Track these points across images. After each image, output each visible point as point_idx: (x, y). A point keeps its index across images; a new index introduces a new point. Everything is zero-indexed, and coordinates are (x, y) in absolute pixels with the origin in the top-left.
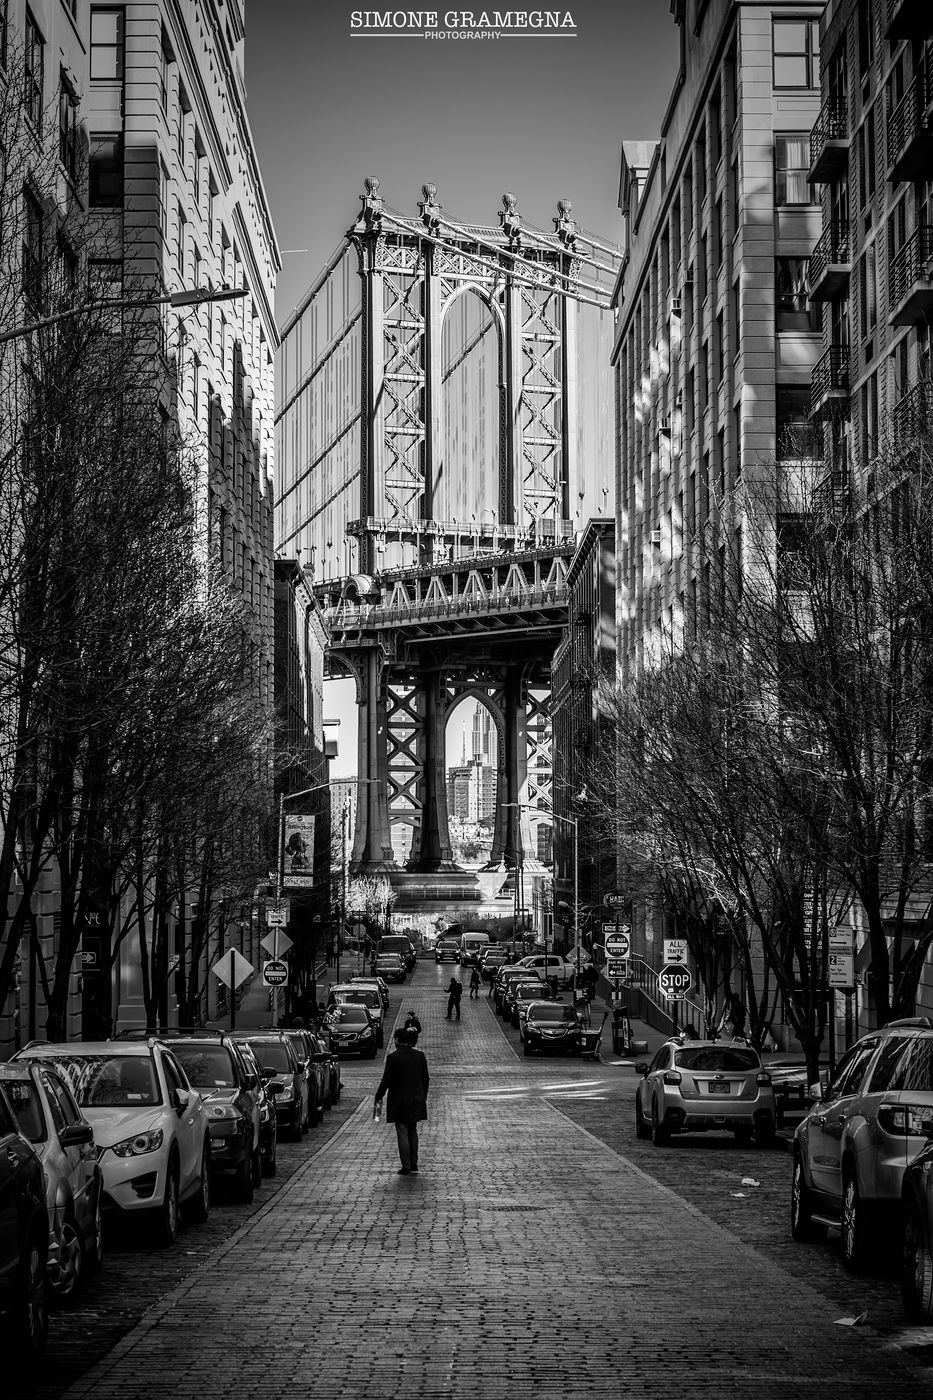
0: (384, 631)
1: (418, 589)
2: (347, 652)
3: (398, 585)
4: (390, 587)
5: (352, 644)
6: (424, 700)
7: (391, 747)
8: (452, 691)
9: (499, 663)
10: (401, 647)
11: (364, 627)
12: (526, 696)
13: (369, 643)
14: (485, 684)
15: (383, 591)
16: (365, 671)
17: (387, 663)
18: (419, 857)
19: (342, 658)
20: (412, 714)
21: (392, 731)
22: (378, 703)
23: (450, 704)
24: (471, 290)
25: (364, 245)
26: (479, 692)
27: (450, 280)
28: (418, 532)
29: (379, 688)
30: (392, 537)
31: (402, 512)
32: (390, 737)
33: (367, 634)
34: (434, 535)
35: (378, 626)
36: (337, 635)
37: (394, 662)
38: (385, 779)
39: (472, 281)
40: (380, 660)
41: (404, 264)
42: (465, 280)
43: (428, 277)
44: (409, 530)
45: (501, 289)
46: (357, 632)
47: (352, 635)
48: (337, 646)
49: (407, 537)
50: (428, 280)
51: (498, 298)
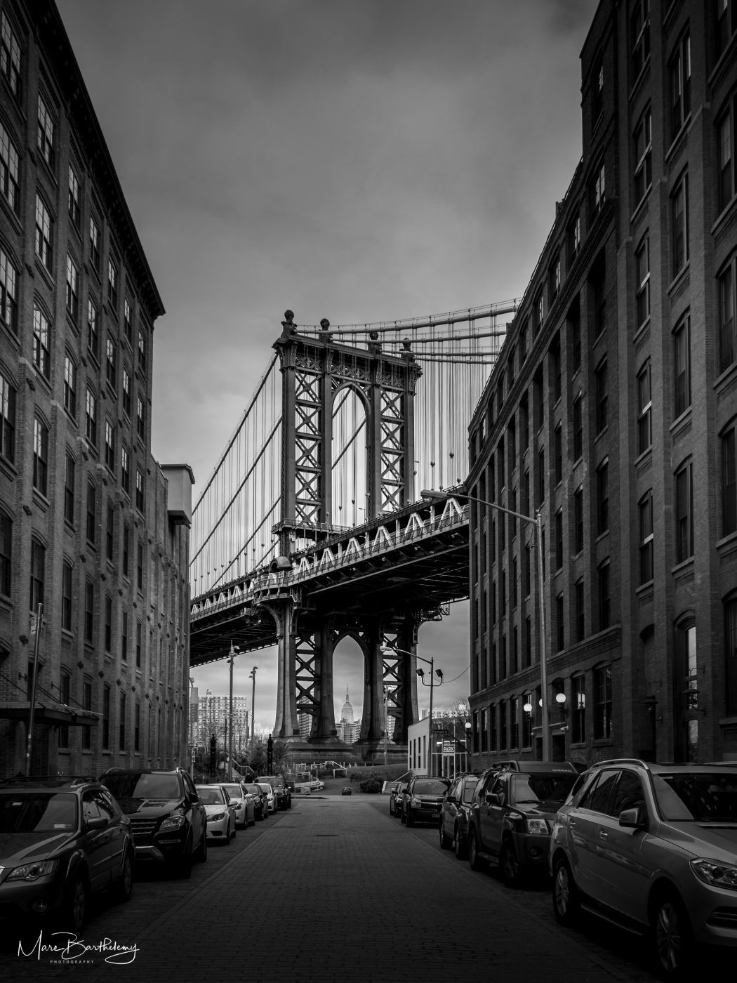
0: (294, 587)
1: (315, 559)
2: (270, 603)
3: (304, 559)
4: (298, 562)
5: (274, 597)
6: (319, 637)
7: (298, 666)
8: (338, 633)
10: (304, 598)
11: (281, 585)
12: (383, 637)
13: (284, 596)
14: (357, 628)
15: (294, 564)
16: (283, 617)
17: (295, 608)
18: (316, 734)
19: (268, 607)
20: (312, 645)
21: (299, 655)
22: (290, 636)
23: (337, 639)
24: (350, 387)
25: (284, 351)
26: (354, 633)
27: (337, 379)
28: (316, 530)
29: (291, 627)
30: (300, 533)
31: (306, 518)
32: (298, 659)
33: (284, 590)
34: (326, 533)
35: (290, 584)
36: (265, 592)
37: (301, 607)
38: (295, 684)
39: (351, 381)
40: (292, 609)
41: (309, 366)
42: (347, 380)
43: (323, 376)
44: (311, 529)
45: (368, 388)
46: (277, 589)
47: (274, 591)
48: (264, 599)
49: (310, 535)
50: (324, 377)
51: (366, 393)
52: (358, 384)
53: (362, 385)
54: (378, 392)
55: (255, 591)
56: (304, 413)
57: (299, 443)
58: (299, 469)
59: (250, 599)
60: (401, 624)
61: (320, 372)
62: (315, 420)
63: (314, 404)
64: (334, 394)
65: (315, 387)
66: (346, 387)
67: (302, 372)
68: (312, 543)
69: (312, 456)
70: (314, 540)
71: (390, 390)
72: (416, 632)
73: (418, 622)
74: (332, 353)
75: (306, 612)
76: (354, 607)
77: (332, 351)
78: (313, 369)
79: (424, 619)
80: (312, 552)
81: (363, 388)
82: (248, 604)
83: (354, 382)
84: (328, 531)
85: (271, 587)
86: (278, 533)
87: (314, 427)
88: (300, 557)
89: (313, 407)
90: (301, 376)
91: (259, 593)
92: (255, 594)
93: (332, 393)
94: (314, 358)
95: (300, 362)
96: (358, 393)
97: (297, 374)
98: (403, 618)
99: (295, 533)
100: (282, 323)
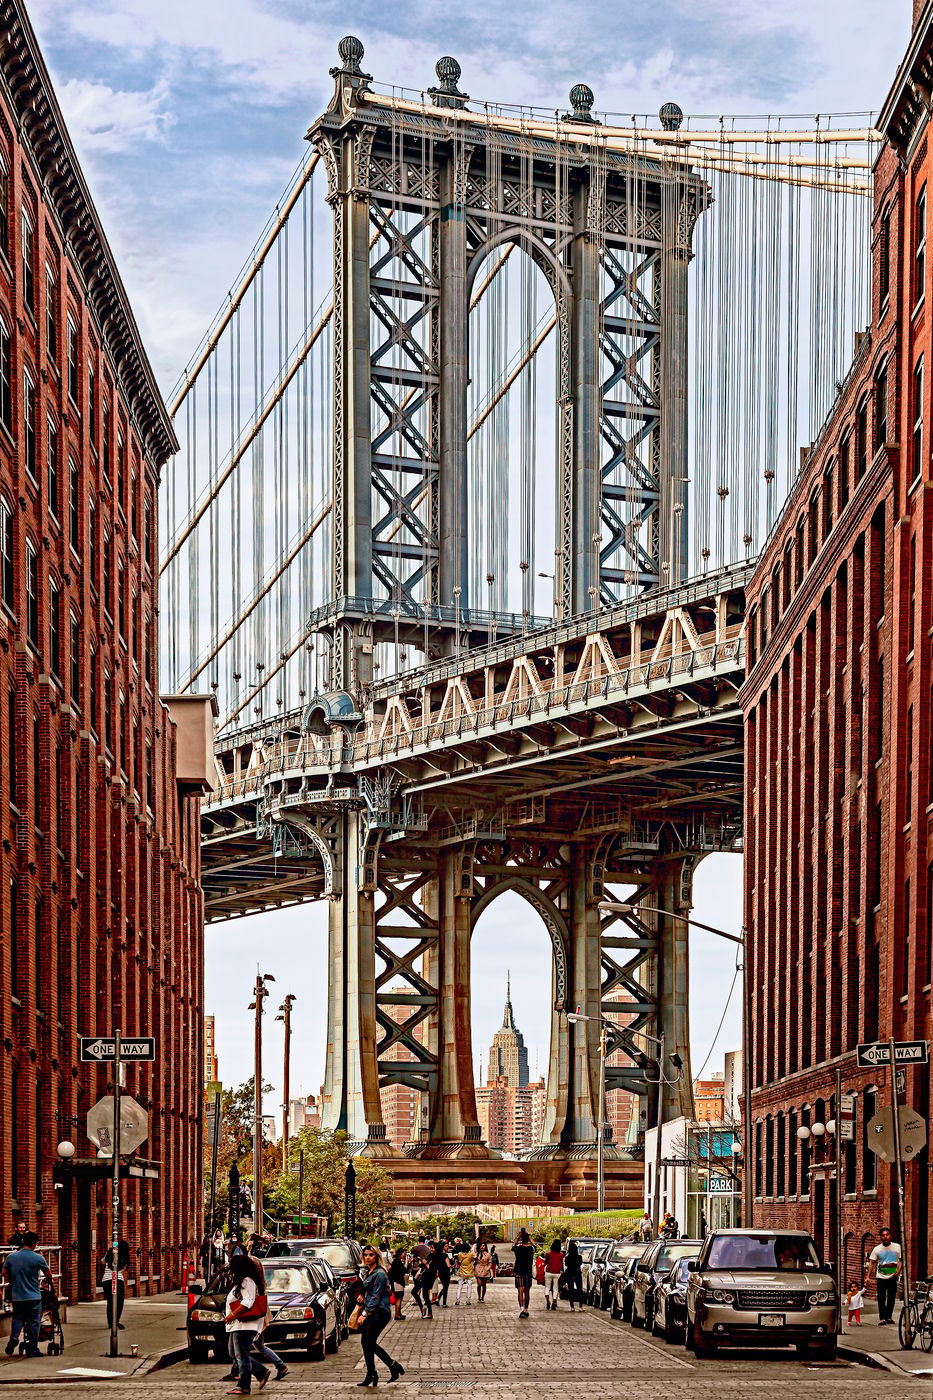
0: (370, 773)
1: (426, 702)
2: (309, 812)
3: (395, 703)
4: (381, 708)
5: (317, 797)
6: (435, 893)
7: (380, 966)
8: (482, 881)
9: (557, 837)
10: (397, 801)
11: (337, 769)
12: (600, 891)
13: (345, 795)
14: (535, 871)
15: (369, 714)
16: (339, 846)
17: (373, 825)
18: (427, 1137)
19: (301, 823)
20: (416, 915)
21: (384, 941)
22: (361, 894)
23: (477, 902)
24: (516, 240)
25: (337, 152)
26: (525, 884)
27: (482, 221)
28: (426, 623)
29: (362, 870)
30: (383, 631)
31: (400, 592)
32: (381, 950)
33: (344, 780)
34: (453, 631)
35: (360, 766)
36: (294, 785)
37: (386, 825)
38: (372, 1014)
39: (518, 225)
40: (364, 826)
41: (404, 188)
42: (507, 223)
43: (444, 213)
44: (412, 621)
45: (566, 241)
46: (325, 777)
47: (318, 782)
48: (295, 800)
49: (409, 633)
50: (445, 217)
51: (561, 257)
52: (539, 232)
53: (550, 234)
54: (589, 252)
55: (267, 781)
56: (391, 314)
57: (380, 395)
58: (380, 465)
59: (251, 796)
60: (648, 858)
61: (436, 205)
62: (421, 333)
63: (417, 290)
64: (476, 260)
65: (422, 245)
66: (503, 242)
67: (387, 204)
68: (416, 658)
69: (414, 430)
70: (420, 647)
71: (621, 246)
72: (689, 879)
73: (694, 856)
74: (467, 152)
75: (402, 835)
76: (524, 821)
77: (469, 147)
78: (417, 195)
79: (708, 847)
80: (415, 684)
81: (549, 241)
82: (248, 811)
83: (526, 227)
84: (457, 626)
85: (311, 771)
86: (327, 630)
87: (421, 352)
88: (382, 695)
89: (417, 297)
90: (382, 215)
91: (277, 785)
92: (267, 787)
93: (469, 260)
94: (418, 166)
95: (379, 179)
96: (537, 256)
97: (373, 211)
98: (654, 847)
99: (370, 632)
100: (332, 72)
